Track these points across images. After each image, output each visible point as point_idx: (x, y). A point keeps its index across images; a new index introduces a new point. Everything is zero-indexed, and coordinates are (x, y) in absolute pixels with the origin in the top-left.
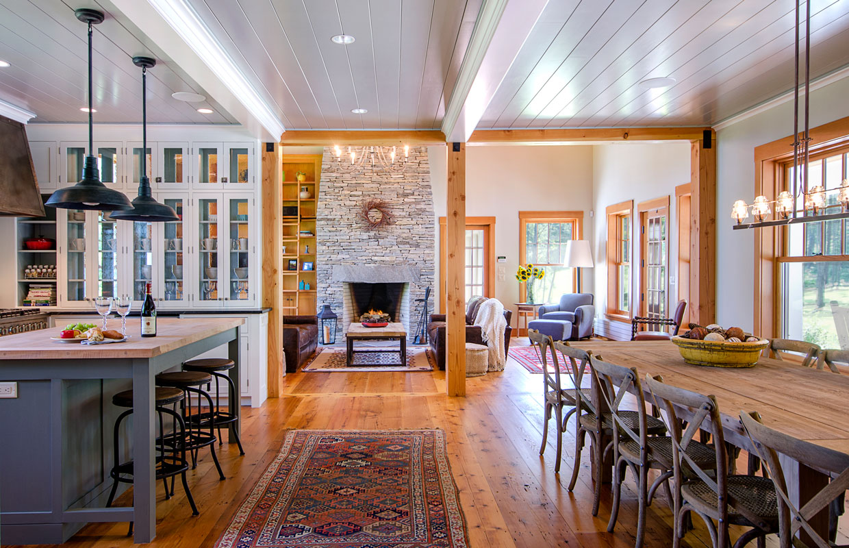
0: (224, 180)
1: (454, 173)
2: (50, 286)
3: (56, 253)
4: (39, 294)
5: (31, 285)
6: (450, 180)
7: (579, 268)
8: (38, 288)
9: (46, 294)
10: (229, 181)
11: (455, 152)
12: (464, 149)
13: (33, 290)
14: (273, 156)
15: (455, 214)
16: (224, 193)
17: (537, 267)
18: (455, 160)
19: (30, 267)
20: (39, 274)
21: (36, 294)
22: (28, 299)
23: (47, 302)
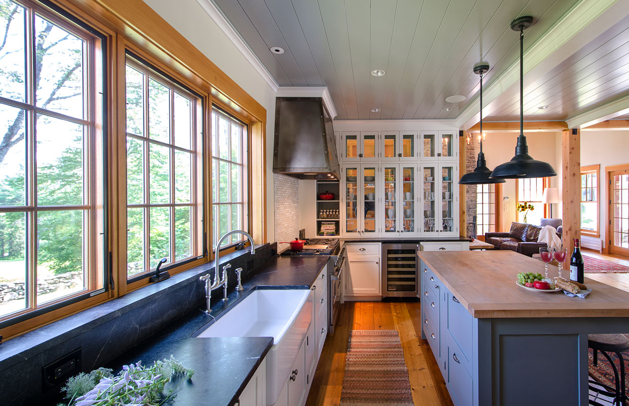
0: (439, 155)
1: (573, 148)
2: (334, 223)
3: (339, 202)
4: (328, 228)
5: (322, 223)
6: (570, 153)
7: (551, 204)
8: (326, 224)
9: (332, 228)
10: (442, 155)
11: (574, 135)
12: (579, 133)
13: (324, 226)
14: (463, 138)
15: (574, 175)
16: (439, 164)
17: (531, 204)
18: (574, 140)
19: (322, 211)
20: (328, 215)
21: (326, 228)
22: (322, 231)
23: (333, 233)
